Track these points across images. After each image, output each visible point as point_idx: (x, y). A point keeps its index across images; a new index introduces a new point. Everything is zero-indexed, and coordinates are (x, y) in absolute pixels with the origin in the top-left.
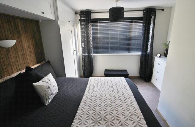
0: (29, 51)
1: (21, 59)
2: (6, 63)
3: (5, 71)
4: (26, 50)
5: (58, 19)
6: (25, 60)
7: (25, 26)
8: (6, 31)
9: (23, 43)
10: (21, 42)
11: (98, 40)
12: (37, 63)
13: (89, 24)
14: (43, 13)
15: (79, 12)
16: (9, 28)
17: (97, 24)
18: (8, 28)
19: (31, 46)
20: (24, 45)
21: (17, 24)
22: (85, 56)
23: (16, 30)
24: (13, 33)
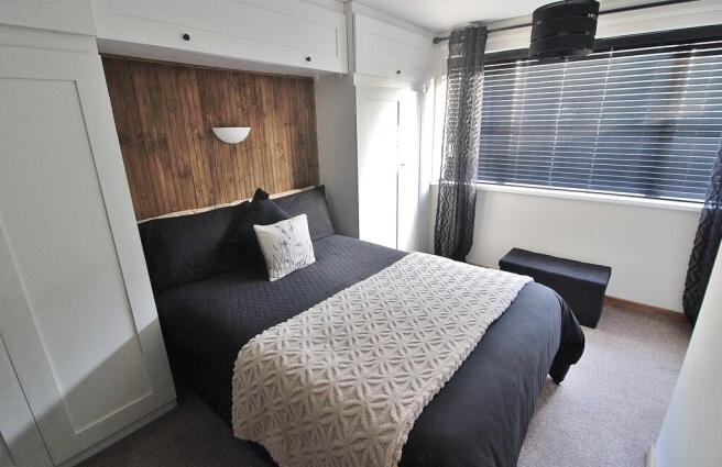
0: (279, 155)
1: (257, 172)
2: (227, 175)
3: (223, 191)
4: (273, 151)
5: (354, 70)
6: (266, 176)
7: (275, 96)
8: (234, 106)
9: (267, 134)
10: (264, 132)
11: (508, 133)
12: (295, 188)
13: (473, 75)
14: (308, 59)
15: (448, 34)
16: (242, 100)
17: (514, 71)
18: (239, 99)
19: (285, 142)
20: (267, 139)
21: (258, 92)
22: (447, 187)
23: (255, 104)
24: (249, 111)
